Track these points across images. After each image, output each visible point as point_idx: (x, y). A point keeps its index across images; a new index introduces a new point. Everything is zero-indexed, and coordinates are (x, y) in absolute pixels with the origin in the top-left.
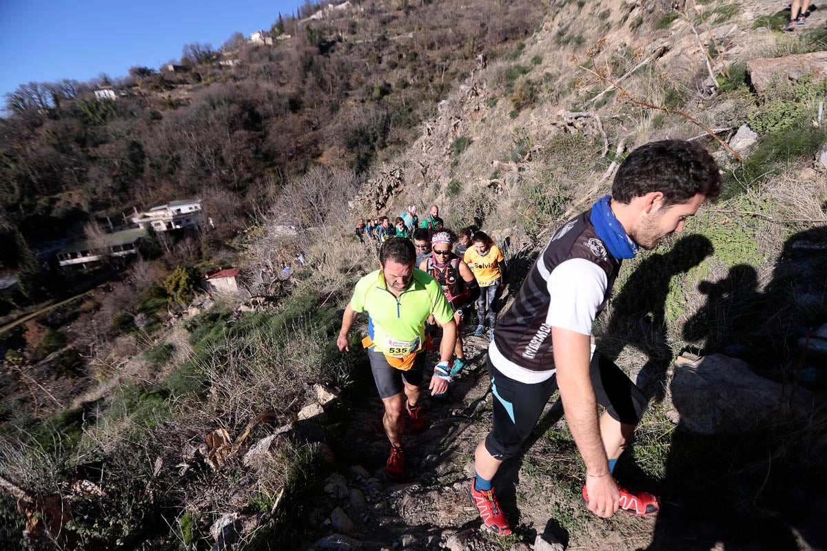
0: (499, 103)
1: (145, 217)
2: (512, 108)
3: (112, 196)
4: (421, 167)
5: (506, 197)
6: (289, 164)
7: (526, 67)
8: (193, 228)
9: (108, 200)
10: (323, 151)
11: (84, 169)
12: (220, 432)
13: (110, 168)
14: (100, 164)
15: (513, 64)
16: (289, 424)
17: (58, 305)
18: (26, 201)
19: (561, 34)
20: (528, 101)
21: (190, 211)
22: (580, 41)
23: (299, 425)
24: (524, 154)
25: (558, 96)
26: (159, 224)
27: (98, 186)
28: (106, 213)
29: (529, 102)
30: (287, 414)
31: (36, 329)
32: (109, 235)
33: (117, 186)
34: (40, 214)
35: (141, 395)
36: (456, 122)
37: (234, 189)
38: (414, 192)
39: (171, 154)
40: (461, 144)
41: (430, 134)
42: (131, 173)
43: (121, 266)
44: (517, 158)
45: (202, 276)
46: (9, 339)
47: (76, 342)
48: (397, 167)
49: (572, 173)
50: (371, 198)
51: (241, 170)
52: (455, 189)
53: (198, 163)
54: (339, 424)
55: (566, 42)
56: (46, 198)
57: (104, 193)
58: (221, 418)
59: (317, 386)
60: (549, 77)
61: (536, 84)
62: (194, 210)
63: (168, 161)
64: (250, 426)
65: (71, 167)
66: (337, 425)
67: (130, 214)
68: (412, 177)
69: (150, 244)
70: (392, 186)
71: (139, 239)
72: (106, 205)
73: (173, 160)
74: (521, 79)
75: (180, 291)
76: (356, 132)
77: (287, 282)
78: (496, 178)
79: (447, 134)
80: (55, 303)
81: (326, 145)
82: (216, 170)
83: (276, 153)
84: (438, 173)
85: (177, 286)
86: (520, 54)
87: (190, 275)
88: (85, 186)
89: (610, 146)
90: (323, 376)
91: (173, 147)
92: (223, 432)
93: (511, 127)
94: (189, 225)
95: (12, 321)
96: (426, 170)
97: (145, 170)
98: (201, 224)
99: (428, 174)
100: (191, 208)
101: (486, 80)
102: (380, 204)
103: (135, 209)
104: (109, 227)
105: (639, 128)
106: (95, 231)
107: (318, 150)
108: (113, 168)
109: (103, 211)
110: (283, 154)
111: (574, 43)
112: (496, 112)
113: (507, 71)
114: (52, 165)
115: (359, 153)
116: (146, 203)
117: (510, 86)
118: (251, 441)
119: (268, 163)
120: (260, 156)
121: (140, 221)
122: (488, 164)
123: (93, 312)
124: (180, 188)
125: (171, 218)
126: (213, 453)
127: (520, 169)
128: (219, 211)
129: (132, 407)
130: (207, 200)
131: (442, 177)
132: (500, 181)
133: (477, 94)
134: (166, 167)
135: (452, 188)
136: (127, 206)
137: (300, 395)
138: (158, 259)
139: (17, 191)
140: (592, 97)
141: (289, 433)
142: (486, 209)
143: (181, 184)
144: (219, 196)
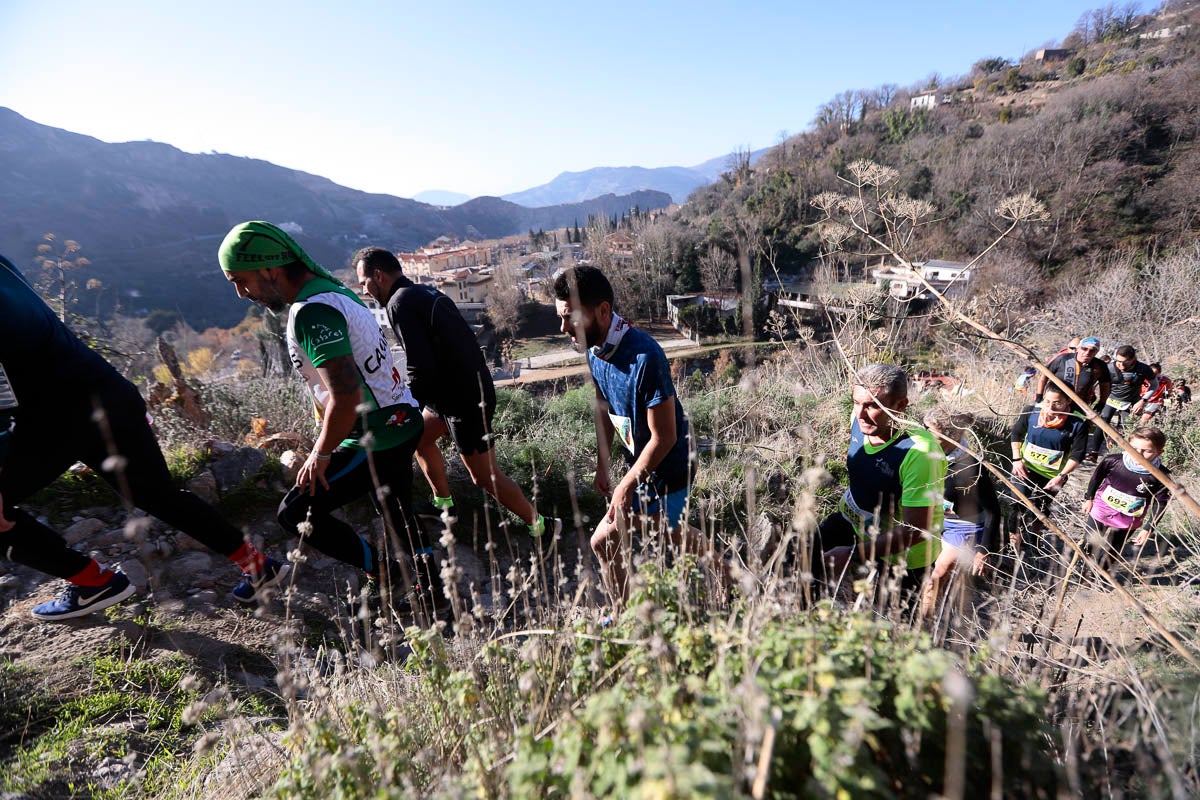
1: (889, 272)
6: (1188, 234)
9: (859, 240)
17: (756, 344)
18: (784, 225)
26: (897, 286)
28: (849, 256)
31: (726, 360)
32: (837, 283)
34: (788, 242)
39: (967, 190)
46: (705, 360)
51: (1074, 231)
56: (800, 227)
62: (957, 278)
63: (957, 200)
67: (873, 264)
71: (867, 298)
72: (854, 247)
73: (964, 201)
91: (976, 180)
95: (715, 344)
100: (953, 275)
103: (883, 259)
104: (842, 275)
110: (1182, 214)
120: (1128, 211)
121: (880, 276)
124: (954, 242)
130: (984, 268)
134: (953, 209)
139: (781, 213)
143: (960, 236)
144: (1008, 266)
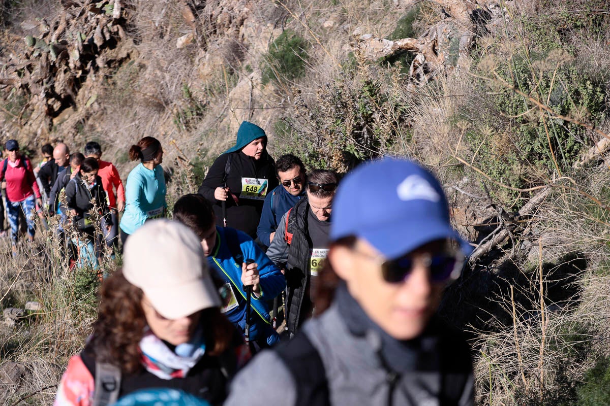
5: (436, 95)
38: (164, 64)
50: (29, 78)
52: (291, 61)
68: (158, 19)
70: (98, 42)
78: (411, 35)
84: (240, 9)
99: (208, 9)
102: (58, 97)
131: (251, 22)
132: (421, 44)
135: (282, 58)
142: (381, 128)
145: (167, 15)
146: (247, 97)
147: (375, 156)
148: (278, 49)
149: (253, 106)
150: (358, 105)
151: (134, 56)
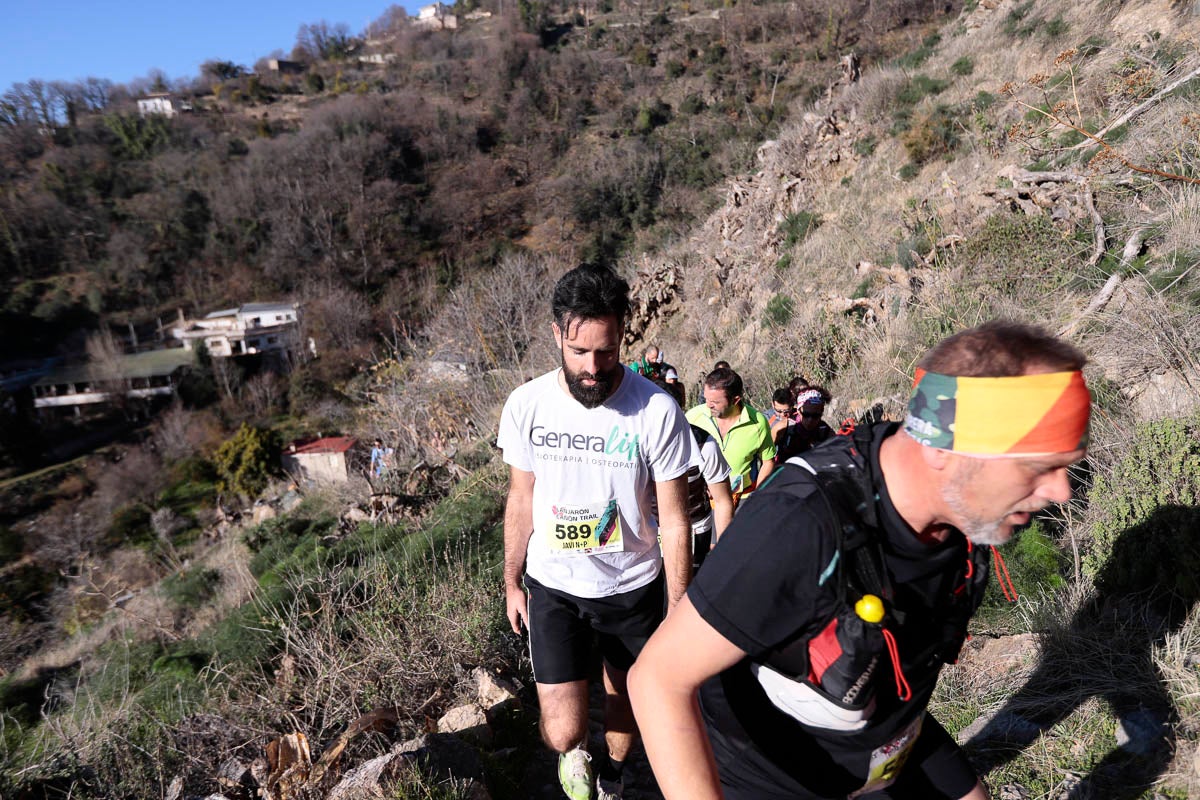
0: (880, 150)
1: (196, 328)
2: (906, 160)
3: (144, 285)
4: (718, 266)
5: (882, 335)
6: (466, 245)
7: (939, 81)
8: (279, 354)
9: (136, 293)
10: (532, 225)
11: (102, 236)
12: (293, 738)
13: (147, 236)
14: (130, 228)
15: (912, 74)
16: (420, 737)
17: (21, 478)
19: (1016, 16)
20: (941, 145)
21: (276, 323)
22: (1056, 30)
23: (437, 741)
24: (923, 250)
25: (1003, 139)
26: (218, 343)
27: (121, 267)
28: (130, 316)
29: (941, 150)
30: (417, 719)
32: (129, 358)
33: (154, 269)
34: (15, 310)
35: (156, 658)
36: (790, 184)
37: (360, 288)
38: (700, 315)
39: (255, 215)
40: (798, 227)
41: (738, 204)
42: (183, 248)
43: (141, 415)
44: (909, 257)
45: (284, 447)
47: (39, 552)
48: (671, 264)
49: (1024, 292)
51: (379, 252)
52: (781, 314)
53: (302, 237)
54: (513, 749)
55: (1027, 32)
56: (29, 283)
57: (131, 280)
58: (297, 714)
59: (479, 672)
60: (985, 101)
61: (957, 113)
62: (284, 321)
63: (249, 229)
64: (348, 734)
65: (80, 231)
66: (509, 751)
67: (169, 322)
68: (698, 286)
69: (198, 379)
70: (659, 300)
71: (181, 368)
72: (132, 302)
73: (257, 229)
74: (928, 103)
75: (240, 471)
76: (598, 191)
77: (442, 471)
78: (865, 295)
79: (773, 206)
80: (14, 475)
81: (539, 215)
82: (331, 249)
83: (444, 224)
84: (751, 280)
85: (237, 461)
86: (929, 55)
87: (262, 444)
88: (100, 266)
89: (1108, 243)
90: (492, 655)
91: (261, 205)
92: (300, 740)
93: (898, 199)
94: (272, 350)
96: (727, 274)
97: (207, 243)
98: (293, 348)
99: (730, 280)
100: (278, 318)
101: (857, 105)
102: (632, 334)
103: (181, 312)
104: (130, 343)
105: (1178, 207)
106: (105, 348)
107: (523, 222)
108: (151, 237)
109: (124, 314)
110: (456, 228)
111: (1044, 35)
112: (874, 166)
113: (899, 87)
114: (50, 227)
115: (601, 233)
116: (201, 303)
117: (904, 116)
118: (348, 763)
119: (427, 242)
120: (415, 229)
121: (185, 335)
122: (850, 268)
123: (79, 498)
124: (264, 280)
125: (242, 333)
126: (276, 778)
127: (915, 283)
128: (329, 325)
129: (138, 679)
130: (309, 304)
131: (758, 288)
132: (872, 302)
133: (837, 131)
134: (247, 239)
135: (775, 311)
136: (168, 306)
137: (447, 686)
138: (210, 408)
140: (1075, 142)
141: (418, 754)
142: (840, 357)
143: (267, 272)
144: (332, 298)
145: (704, 283)
146: (751, 337)
147: (834, 376)
148: (773, 306)
149: (755, 342)
150: (824, 340)
151: (681, 310)
